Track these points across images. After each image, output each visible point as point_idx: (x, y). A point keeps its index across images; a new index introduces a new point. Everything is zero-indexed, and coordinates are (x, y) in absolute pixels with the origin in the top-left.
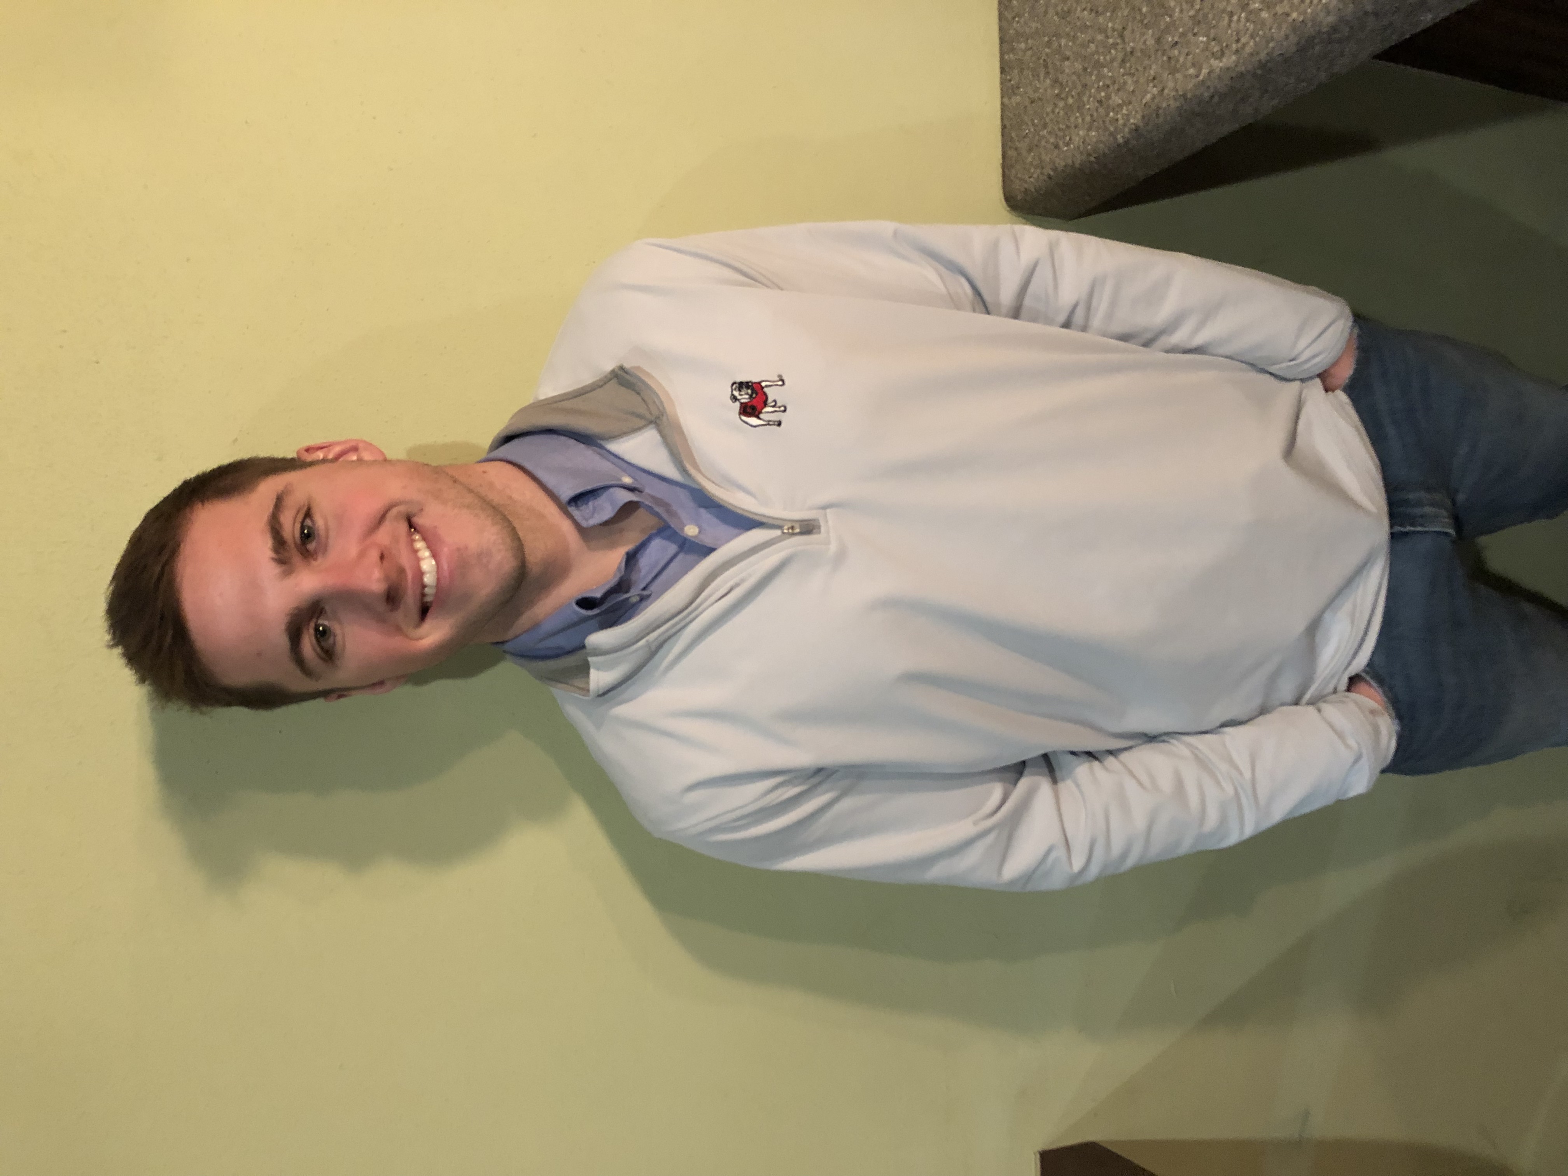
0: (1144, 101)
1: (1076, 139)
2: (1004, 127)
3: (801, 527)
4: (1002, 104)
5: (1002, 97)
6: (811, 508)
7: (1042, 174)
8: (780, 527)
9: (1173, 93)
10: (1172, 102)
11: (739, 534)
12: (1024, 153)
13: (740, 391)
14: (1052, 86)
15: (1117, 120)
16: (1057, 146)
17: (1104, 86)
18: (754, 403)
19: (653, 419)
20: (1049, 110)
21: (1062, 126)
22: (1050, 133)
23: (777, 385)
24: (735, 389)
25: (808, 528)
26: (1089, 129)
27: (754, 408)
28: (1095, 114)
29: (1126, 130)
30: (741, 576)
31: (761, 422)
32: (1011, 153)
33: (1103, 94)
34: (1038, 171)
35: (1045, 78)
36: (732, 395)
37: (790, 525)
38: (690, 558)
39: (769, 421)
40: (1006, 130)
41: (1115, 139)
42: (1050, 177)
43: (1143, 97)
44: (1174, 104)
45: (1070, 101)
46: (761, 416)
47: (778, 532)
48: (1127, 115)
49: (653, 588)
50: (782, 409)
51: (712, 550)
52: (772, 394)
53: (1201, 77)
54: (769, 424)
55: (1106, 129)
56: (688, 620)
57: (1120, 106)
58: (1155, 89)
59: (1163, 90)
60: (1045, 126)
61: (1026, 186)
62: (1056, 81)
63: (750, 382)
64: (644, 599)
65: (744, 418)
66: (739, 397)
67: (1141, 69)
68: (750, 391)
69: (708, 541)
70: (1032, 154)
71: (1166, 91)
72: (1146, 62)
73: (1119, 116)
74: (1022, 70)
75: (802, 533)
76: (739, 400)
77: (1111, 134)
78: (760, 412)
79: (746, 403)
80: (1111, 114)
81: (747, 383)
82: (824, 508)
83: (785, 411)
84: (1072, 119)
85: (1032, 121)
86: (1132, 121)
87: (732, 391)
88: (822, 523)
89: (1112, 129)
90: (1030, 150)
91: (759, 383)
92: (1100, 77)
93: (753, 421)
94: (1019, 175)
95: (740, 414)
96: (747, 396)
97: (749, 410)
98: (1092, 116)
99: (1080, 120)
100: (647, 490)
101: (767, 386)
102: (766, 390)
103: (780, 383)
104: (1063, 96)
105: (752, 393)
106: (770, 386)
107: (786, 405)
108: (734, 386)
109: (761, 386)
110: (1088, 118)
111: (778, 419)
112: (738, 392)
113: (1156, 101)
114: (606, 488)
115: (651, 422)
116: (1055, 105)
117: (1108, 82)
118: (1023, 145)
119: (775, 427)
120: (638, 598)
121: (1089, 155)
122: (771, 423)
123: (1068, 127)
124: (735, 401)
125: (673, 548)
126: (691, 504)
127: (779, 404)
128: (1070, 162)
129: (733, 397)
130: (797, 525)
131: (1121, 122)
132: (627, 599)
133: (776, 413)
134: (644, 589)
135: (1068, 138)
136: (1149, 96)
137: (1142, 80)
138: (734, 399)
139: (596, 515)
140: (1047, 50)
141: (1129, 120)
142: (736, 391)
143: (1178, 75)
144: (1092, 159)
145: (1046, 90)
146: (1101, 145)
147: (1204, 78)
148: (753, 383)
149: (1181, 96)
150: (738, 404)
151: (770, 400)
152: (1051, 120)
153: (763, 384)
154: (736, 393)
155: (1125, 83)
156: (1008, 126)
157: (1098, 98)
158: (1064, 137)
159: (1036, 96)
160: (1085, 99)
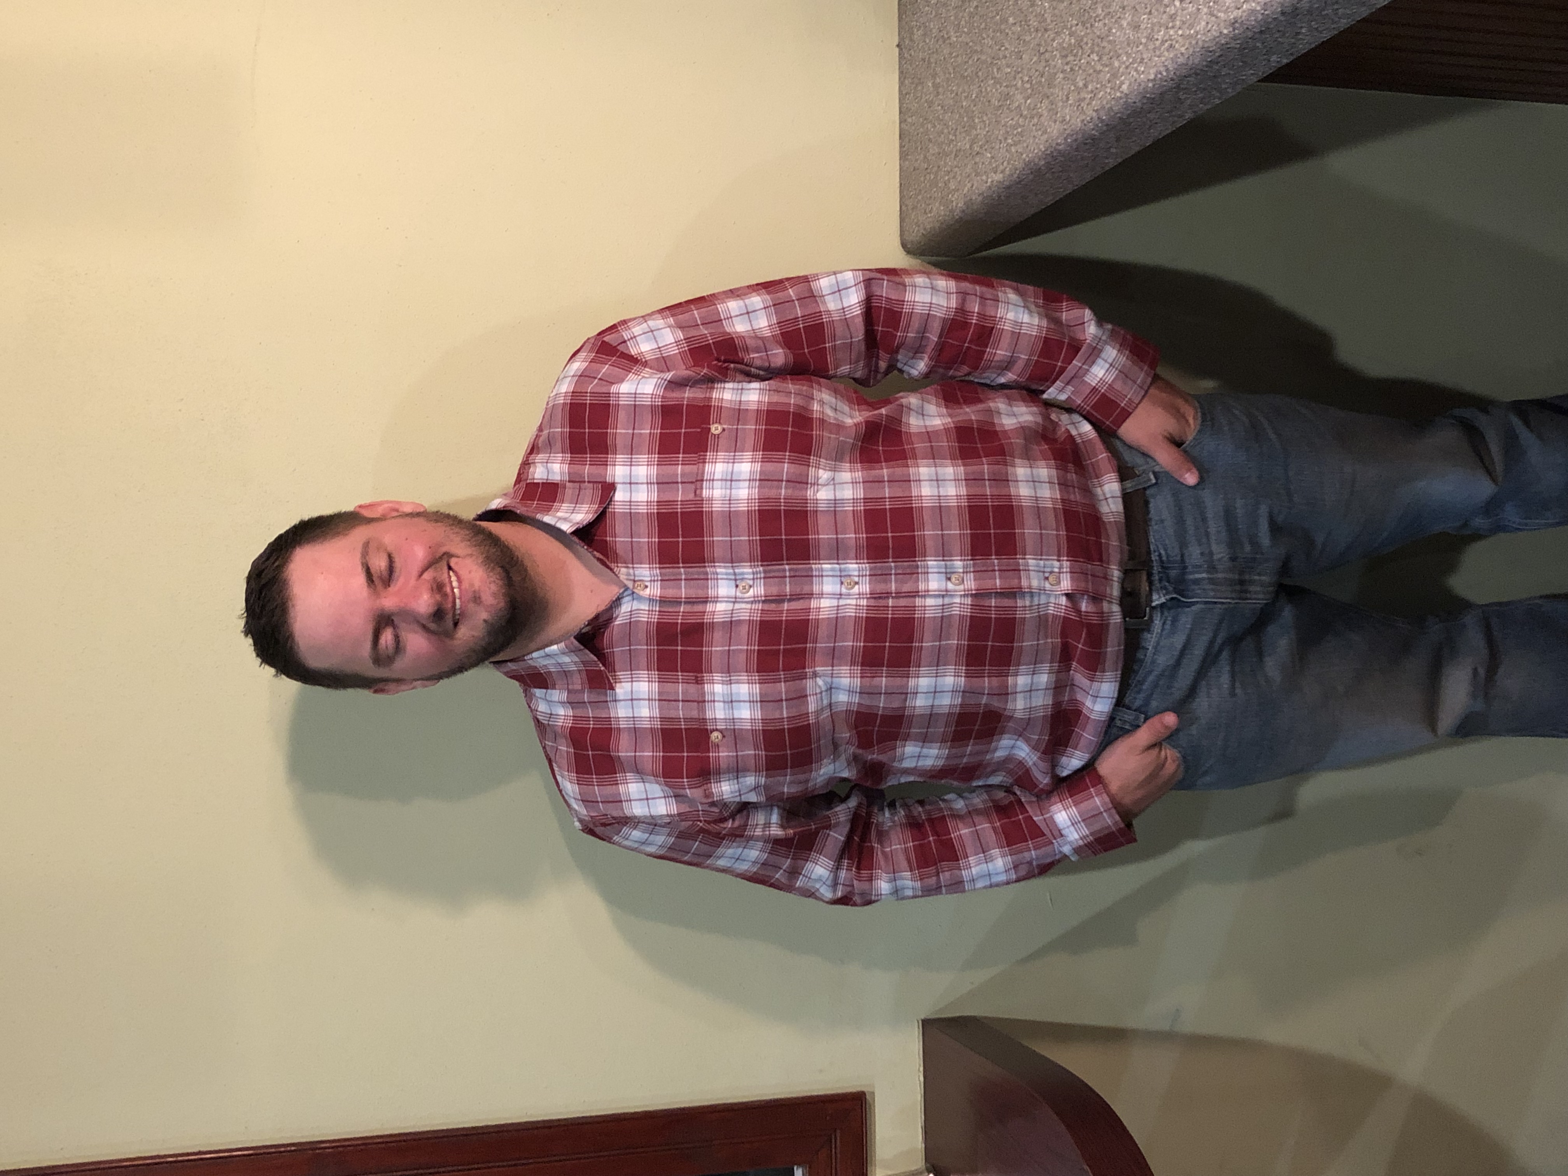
0: (965, 191)
1: (935, 209)
2: (901, 185)
4: (900, 165)
5: (900, 159)
7: (918, 231)
12: (910, 211)
14: (924, 161)
16: (925, 213)
20: (922, 179)
21: (928, 196)
22: (922, 199)
26: (940, 204)
28: (943, 193)
29: (958, 210)
32: (904, 208)
34: (917, 229)
35: (920, 153)
40: (902, 188)
42: (923, 234)
45: (932, 176)
57: (954, 190)
58: (969, 184)
59: (972, 186)
60: (920, 192)
62: (925, 157)
67: (963, 165)
70: (914, 213)
72: (966, 161)
73: (954, 199)
74: (909, 139)
80: (950, 196)
85: (914, 185)
86: (959, 205)
90: (913, 209)
92: (946, 164)
94: (907, 229)
99: (936, 194)
104: (929, 171)
110: (940, 194)
117: (949, 169)
118: (910, 204)
121: (942, 223)
123: (931, 197)
131: (954, 204)
135: (930, 207)
137: (963, 174)
140: (921, 130)
143: (979, 178)
145: (921, 162)
152: (923, 188)
155: (956, 173)
156: (903, 185)
157: (944, 179)
158: (929, 205)
159: (916, 165)
160: (939, 178)
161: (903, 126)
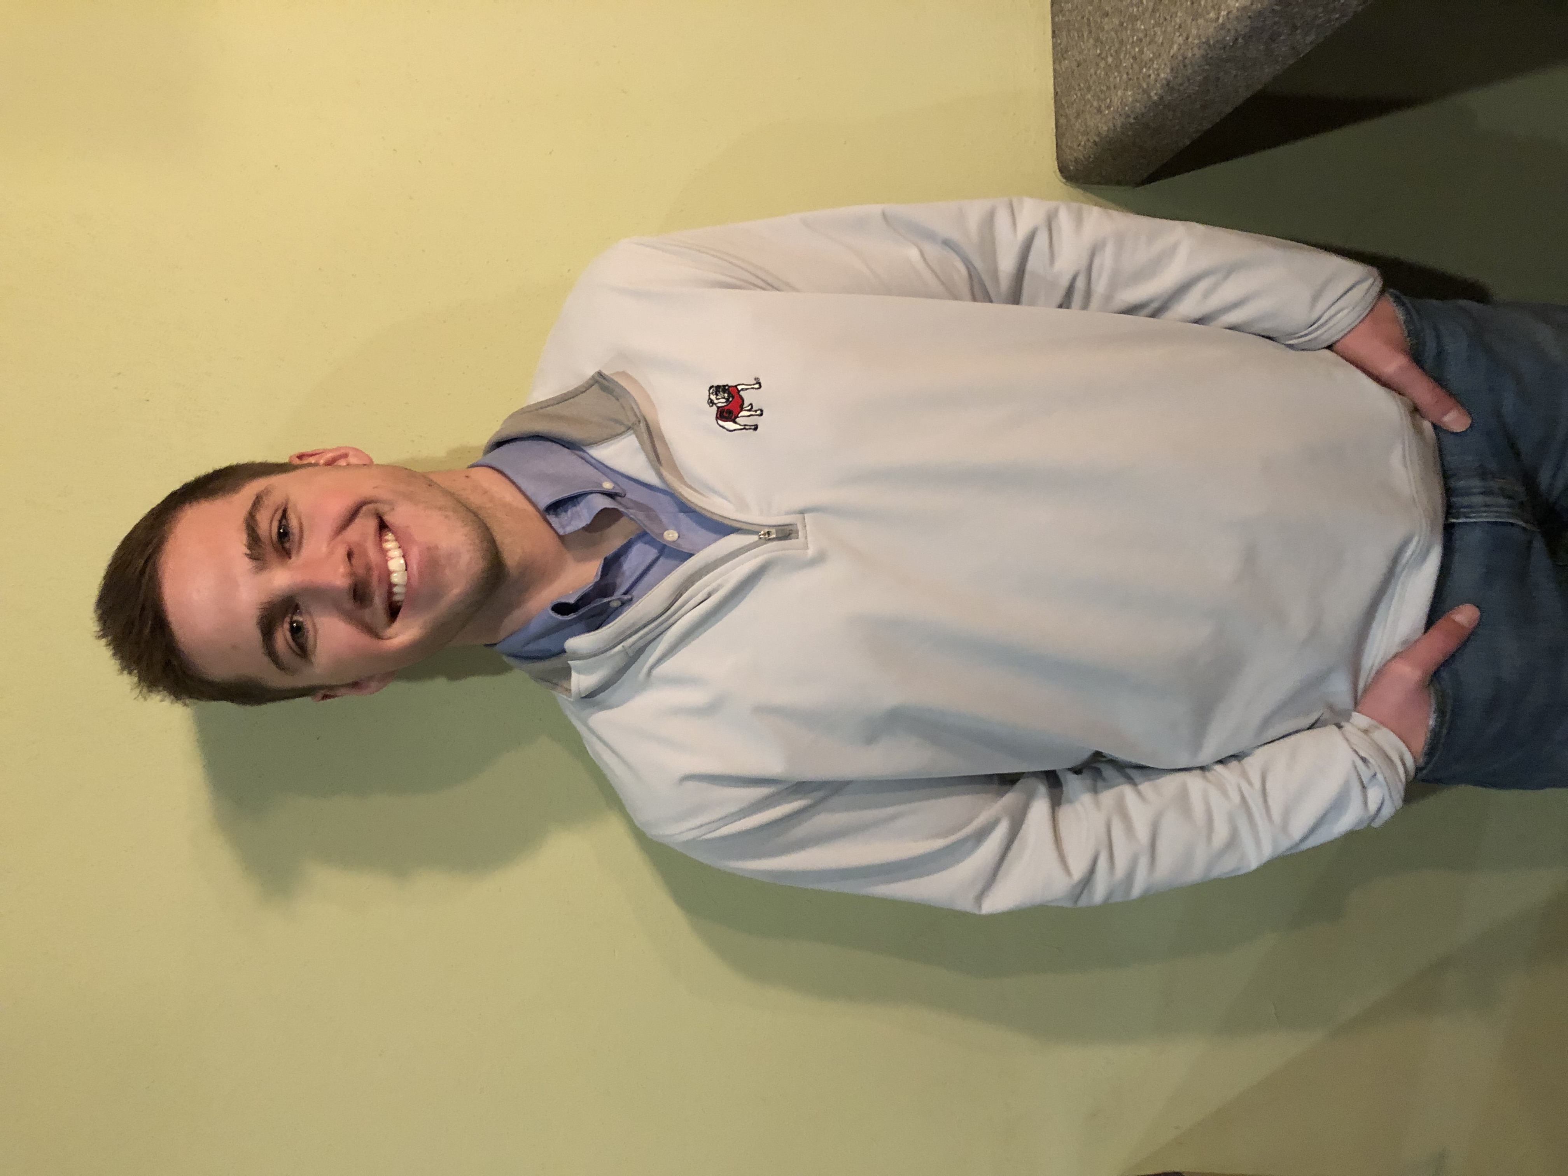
0: (1171, 54)
1: (1116, 101)
2: (1056, 94)
3: (777, 532)
4: (1055, 70)
5: (1054, 62)
6: (787, 513)
7: (1088, 140)
8: (756, 533)
9: (1196, 41)
10: (1196, 50)
11: (715, 541)
12: (1073, 120)
13: (717, 395)
14: (1095, 46)
15: (1149, 76)
16: (1099, 110)
17: (1137, 40)
18: (730, 407)
19: (630, 424)
20: (1092, 71)
21: (1104, 88)
22: (1093, 96)
23: (753, 388)
24: (712, 393)
25: (786, 533)
26: (1126, 90)
27: (730, 412)
28: (1130, 71)
29: (1159, 86)
30: (719, 581)
31: (738, 427)
32: (1063, 121)
33: (1137, 50)
34: (1085, 138)
35: (1088, 38)
36: (710, 399)
37: (767, 530)
38: (671, 562)
39: (745, 425)
40: (1058, 98)
41: (1149, 97)
42: (1095, 143)
43: (1171, 47)
44: (1198, 53)
45: (1110, 60)
46: (738, 420)
47: (755, 538)
48: (1158, 69)
49: (635, 593)
50: (759, 412)
51: (691, 555)
52: (748, 397)
53: (1221, 21)
54: (744, 429)
55: (1140, 86)
56: (665, 625)
57: (1152, 60)
58: (1180, 38)
59: (1187, 38)
60: (1089, 89)
61: (1075, 155)
62: (1097, 40)
63: (727, 385)
64: (625, 604)
65: (720, 422)
66: (716, 401)
67: (1168, 17)
68: (726, 395)
69: (686, 547)
70: (1080, 121)
71: (1190, 40)
72: (1173, 9)
73: (1151, 72)
74: (1069, 31)
75: (778, 539)
76: (716, 404)
77: (1145, 91)
78: (737, 417)
79: (722, 407)
80: (1144, 70)
81: (724, 386)
82: (802, 512)
83: (761, 415)
84: (1111, 79)
85: (1079, 85)
86: (1162, 75)
87: (709, 396)
88: (800, 527)
89: (1145, 86)
90: (1078, 116)
91: (736, 386)
92: (1134, 31)
93: (730, 425)
94: (1069, 144)
95: (717, 418)
96: (724, 400)
97: (726, 414)
98: (1128, 74)
99: (1118, 79)
100: (628, 496)
101: (742, 389)
102: (742, 393)
103: (757, 386)
104: (1104, 55)
105: (729, 397)
106: (747, 389)
107: (763, 409)
108: (711, 392)
109: (737, 389)
110: (1125, 76)
111: (755, 423)
112: (715, 396)
113: (1182, 51)
114: (586, 494)
115: (629, 428)
116: (1097, 65)
117: (1141, 35)
118: (1071, 112)
119: (751, 431)
120: (620, 603)
121: (1128, 116)
122: (747, 427)
123: (1108, 88)
124: (712, 406)
125: (653, 553)
126: (673, 508)
127: (754, 408)
128: (1111, 125)
129: (710, 401)
130: (773, 531)
131: (1153, 77)
132: (609, 602)
133: (751, 417)
134: (625, 593)
135: (1108, 100)
136: (1175, 47)
137: (1169, 29)
138: (711, 403)
139: (573, 523)
140: (1090, 8)
141: (1158, 75)
142: (713, 395)
143: (1201, 21)
144: (1132, 121)
145: (1089, 50)
146: (1138, 105)
147: (1223, 21)
148: (729, 387)
149: (1204, 43)
150: (714, 408)
151: (746, 404)
152: (1095, 82)
153: (740, 388)
154: (713, 397)
155: (1155, 34)
156: (1059, 93)
157: (1133, 53)
158: (1105, 99)
159: (1079, 58)
160: (1122, 56)
161: (1060, 19)
